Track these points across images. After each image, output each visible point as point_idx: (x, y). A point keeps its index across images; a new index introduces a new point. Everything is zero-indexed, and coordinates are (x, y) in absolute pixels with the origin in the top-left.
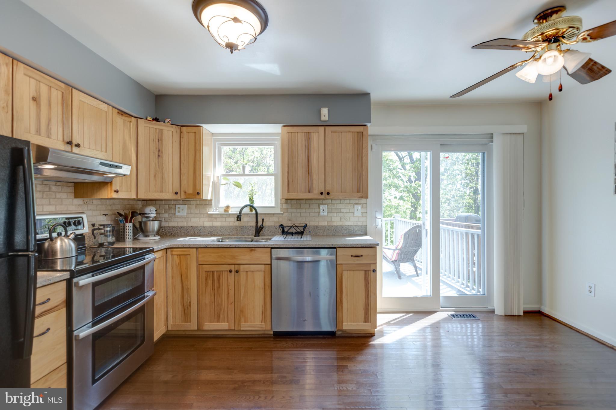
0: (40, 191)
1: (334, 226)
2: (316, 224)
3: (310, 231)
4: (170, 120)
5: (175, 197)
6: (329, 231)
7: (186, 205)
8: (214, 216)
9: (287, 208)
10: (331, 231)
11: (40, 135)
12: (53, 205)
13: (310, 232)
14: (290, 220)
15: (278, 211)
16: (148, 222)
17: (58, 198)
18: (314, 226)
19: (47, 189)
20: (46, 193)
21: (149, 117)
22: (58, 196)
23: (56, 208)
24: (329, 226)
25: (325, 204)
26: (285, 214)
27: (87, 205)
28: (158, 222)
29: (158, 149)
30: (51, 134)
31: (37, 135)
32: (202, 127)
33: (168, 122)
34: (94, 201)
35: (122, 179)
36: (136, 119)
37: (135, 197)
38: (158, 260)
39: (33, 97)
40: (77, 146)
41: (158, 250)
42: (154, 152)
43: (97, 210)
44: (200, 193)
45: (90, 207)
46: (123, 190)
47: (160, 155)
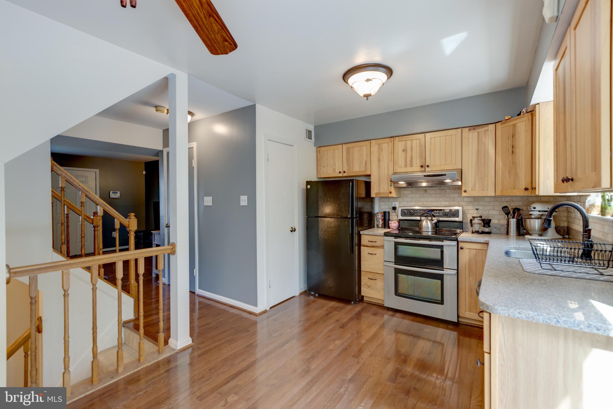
0: (438, 194)
4: (525, 109)
11: (407, 167)
16: (528, 220)
17: (451, 197)
19: (444, 192)
20: (442, 194)
21: (507, 116)
22: (451, 196)
27: (477, 201)
28: (540, 220)
29: (512, 146)
30: (413, 165)
31: (405, 167)
32: (538, 104)
33: (523, 112)
34: (486, 199)
35: (476, 181)
36: (494, 125)
37: (493, 194)
38: (475, 250)
39: (403, 150)
40: (428, 166)
41: (470, 241)
42: (509, 150)
43: (489, 206)
44: (535, 188)
45: (481, 203)
46: (477, 190)
47: (514, 150)
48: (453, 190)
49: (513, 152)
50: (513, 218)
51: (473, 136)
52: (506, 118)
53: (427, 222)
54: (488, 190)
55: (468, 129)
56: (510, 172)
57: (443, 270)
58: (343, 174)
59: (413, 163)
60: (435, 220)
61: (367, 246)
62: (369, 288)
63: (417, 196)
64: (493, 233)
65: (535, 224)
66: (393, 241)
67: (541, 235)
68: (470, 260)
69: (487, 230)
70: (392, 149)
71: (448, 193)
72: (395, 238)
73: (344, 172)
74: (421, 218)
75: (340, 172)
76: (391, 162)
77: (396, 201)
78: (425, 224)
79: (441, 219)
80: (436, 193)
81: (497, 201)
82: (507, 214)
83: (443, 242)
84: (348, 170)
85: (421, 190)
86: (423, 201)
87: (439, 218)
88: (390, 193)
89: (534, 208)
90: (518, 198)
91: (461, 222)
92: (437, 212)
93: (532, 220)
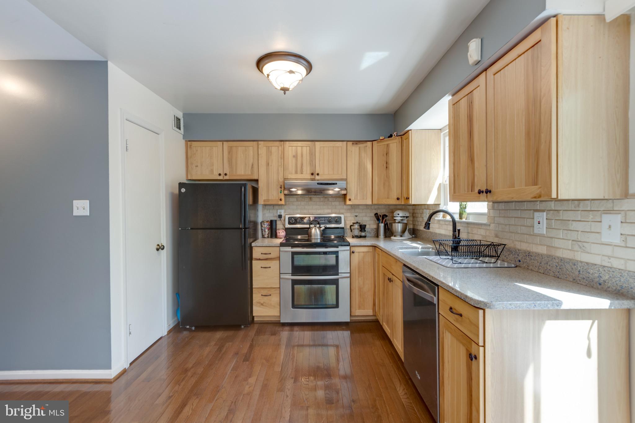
1: (558, 258)
2: (528, 249)
3: (520, 258)
4: (396, 133)
5: (398, 202)
6: (549, 268)
7: (428, 210)
8: (441, 223)
9: (494, 217)
10: (552, 267)
11: (297, 173)
12: (330, 209)
13: (520, 261)
14: (497, 236)
15: (484, 221)
16: (394, 224)
17: (333, 205)
18: (525, 252)
19: (327, 200)
21: (381, 136)
22: (333, 203)
23: (332, 211)
24: (549, 256)
25: (543, 211)
26: (492, 225)
27: (354, 209)
28: (401, 224)
29: (386, 162)
30: (303, 172)
31: (296, 174)
32: (411, 130)
33: (394, 135)
34: (360, 207)
35: (357, 190)
36: (371, 142)
37: (371, 203)
38: (363, 253)
39: (293, 156)
40: (318, 174)
41: (360, 245)
42: (383, 165)
43: (363, 213)
44: (409, 198)
45: (357, 210)
46: (358, 199)
47: (387, 166)
48: (335, 198)
49: (387, 167)
50: (382, 223)
51: (354, 150)
52: (381, 138)
53: (316, 229)
54: (367, 199)
55: (351, 143)
56: (384, 184)
57: (338, 275)
58: (223, 177)
59: (304, 170)
60: (323, 227)
61: (260, 259)
62: (262, 306)
63: (303, 203)
64: (367, 237)
65: (398, 227)
66: (290, 251)
67: (401, 236)
68: (359, 263)
69: (363, 234)
70: (282, 154)
71: (330, 201)
72: (291, 248)
73: (226, 174)
74: (310, 226)
75: (220, 175)
76: (281, 167)
77: (281, 209)
78: (314, 232)
79: (328, 226)
80: (320, 201)
81: (368, 209)
82: (378, 219)
83: (338, 248)
84: (230, 172)
85: (307, 198)
86: (308, 209)
87: (326, 225)
88: (281, 200)
89: (398, 214)
90: (383, 206)
91: (343, 228)
92: (322, 219)
93: (396, 224)
